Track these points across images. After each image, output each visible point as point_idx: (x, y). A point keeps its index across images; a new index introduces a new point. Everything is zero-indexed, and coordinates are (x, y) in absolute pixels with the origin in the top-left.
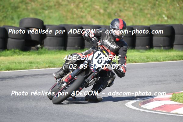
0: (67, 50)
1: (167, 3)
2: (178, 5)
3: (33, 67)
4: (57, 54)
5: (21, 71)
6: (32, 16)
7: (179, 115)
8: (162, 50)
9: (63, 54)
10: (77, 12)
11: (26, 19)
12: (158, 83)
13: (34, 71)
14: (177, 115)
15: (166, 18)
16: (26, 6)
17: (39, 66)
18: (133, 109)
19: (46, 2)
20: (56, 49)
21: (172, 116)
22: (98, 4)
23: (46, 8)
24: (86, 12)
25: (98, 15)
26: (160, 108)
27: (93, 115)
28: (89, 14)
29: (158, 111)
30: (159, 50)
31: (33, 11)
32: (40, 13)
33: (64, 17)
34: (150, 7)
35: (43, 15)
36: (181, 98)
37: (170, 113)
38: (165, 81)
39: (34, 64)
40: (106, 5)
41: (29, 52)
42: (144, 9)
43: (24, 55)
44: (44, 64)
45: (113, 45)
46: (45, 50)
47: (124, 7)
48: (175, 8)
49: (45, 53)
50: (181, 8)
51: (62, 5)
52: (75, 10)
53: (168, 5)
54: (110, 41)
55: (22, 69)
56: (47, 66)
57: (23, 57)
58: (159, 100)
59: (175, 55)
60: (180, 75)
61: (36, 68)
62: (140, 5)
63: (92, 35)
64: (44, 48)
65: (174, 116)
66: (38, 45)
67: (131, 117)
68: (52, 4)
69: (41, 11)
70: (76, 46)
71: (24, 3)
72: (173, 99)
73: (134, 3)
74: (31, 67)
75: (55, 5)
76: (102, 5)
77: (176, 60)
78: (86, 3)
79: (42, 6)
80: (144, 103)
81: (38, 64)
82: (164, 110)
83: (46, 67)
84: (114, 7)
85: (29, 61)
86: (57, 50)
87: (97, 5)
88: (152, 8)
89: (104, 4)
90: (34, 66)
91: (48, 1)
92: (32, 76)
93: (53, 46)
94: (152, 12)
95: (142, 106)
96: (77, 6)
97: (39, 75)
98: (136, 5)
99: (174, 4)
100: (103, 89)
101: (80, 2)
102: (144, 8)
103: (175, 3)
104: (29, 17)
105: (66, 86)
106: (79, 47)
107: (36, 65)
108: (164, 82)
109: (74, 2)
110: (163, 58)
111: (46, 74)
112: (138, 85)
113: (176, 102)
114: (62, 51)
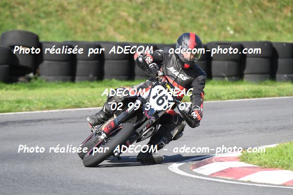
0: (76, 81)
1: (233, 8)
2: (250, 12)
3: (22, 108)
4: (60, 87)
5: (3, 115)
6: (20, 28)
7: (253, 184)
8: (226, 82)
9: (69, 87)
10: (91, 22)
11: (11, 32)
12: (220, 134)
13: (24, 114)
14: (250, 184)
15: (232, 32)
16: (11, 12)
17: (31, 106)
18: (180, 175)
19: (43, 6)
20: (58, 80)
21: (242, 185)
22: (125, 9)
23: (42, 15)
24: (106, 21)
25: (125, 27)
26: (223, 172)
27: (118, 184)
28: (110, 24)
29: (220, 177)
30: (221, 82)
31: (21, 20)
32: (33, 23)
33: (71, 29)
34: (208, 14)
35: (38, 26)
36: (256, 157)
37: (239, 181)
38: (231, 130)
39: (23, 104)
40: (138, 11)
41: (15, 85)
42: (198, 18)
43: (7, 90)
44: (40, 104)
45: (183, 75)
46: (41, 82)
47: (166, 14)
48: (246, 16)
49: (41, 86)
50: (255, 16)
51: (67, 11)
52: (89, 18)
53: (235, 12)
54: (178, 69)
55: (4, 112)
56: (44, 106)
57: (6, 92)
58: (220, 160)
59: (246, 89)
60: (254, 121)
61: (26, 109)
62: (190, 11)
63: (149, 60)
64: (39, 78)
65: (245, 185)
66: (30, 73)
67: (177, 188)
68: (52, 9)
69: (34, 20)
70: (91, 76)
71: (7, 7)
72: (243, 159)
73: (182, 8)
74: (19, 109)
75: (57, 11)
76: (132, 11)
77: (248, 98)
78: (107, 7)
79: (36, 12)
80: (198, 166)
81: (29, 103)
82: (229, 176)
83: (42, 109)
84: (150, 13)
85: (16, 99)
86: (61, 82)
87: (124, 11)
88: (211, 16)
89: (135, 9)
90: (23, 106)
91: (47, 5)
92: (20, 123)
93: (55, 75)
94: (211, 22)
95: (195, 170)
96: (92, 12)
97: (31, 121)
98: (184, 11)
99: (245, 10)
100: (165, 144)
101: (96, 7)
102: (198, 15)
103: (247, 7)
104: (15, 29)
105: (105, 138)
106: (96, 78)
107: (27, 105)
108: (228, 132)
109: (88, 6)
110: (227, 94)
111: (43, 120)
112: (188, 136)
113: (248, 163)
114: (67, 83)
